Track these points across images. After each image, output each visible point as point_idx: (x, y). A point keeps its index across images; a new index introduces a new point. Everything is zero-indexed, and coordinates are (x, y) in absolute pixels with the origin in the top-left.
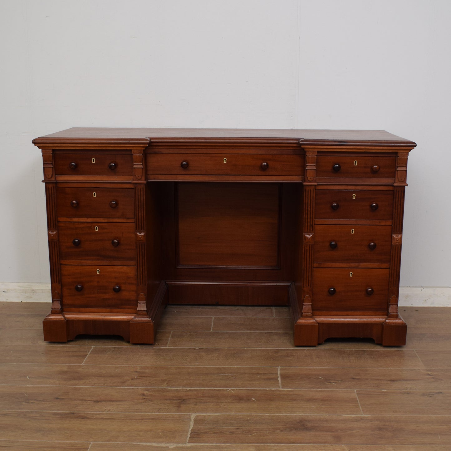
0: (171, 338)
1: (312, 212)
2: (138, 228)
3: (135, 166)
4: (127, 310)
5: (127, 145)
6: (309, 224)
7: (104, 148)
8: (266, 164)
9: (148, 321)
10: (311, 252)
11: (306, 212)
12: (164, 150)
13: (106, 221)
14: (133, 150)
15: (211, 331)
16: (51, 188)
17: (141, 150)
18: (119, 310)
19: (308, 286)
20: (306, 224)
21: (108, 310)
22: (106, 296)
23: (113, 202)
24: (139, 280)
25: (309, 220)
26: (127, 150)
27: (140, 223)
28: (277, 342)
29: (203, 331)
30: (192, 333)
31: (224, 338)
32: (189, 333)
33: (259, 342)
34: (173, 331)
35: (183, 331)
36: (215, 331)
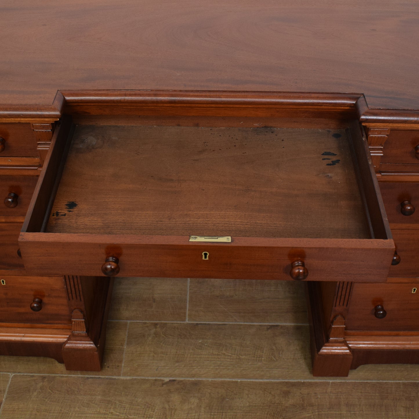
0: (127, 344)
4: (56, 325)
5: (19, 119)
12: (94, 110)
15: (187, 321)
18: (44, 325)
19: (343, 304)
21: (28, 325)
22: (22, 310)
28: (285, 360)
29: (175, 322)
30: (158, 329)
31: (207, 346)
32: (154, 329)
33: (259, 360)
34: (130, 321)
35: (145, 323)
36: (192, 322)
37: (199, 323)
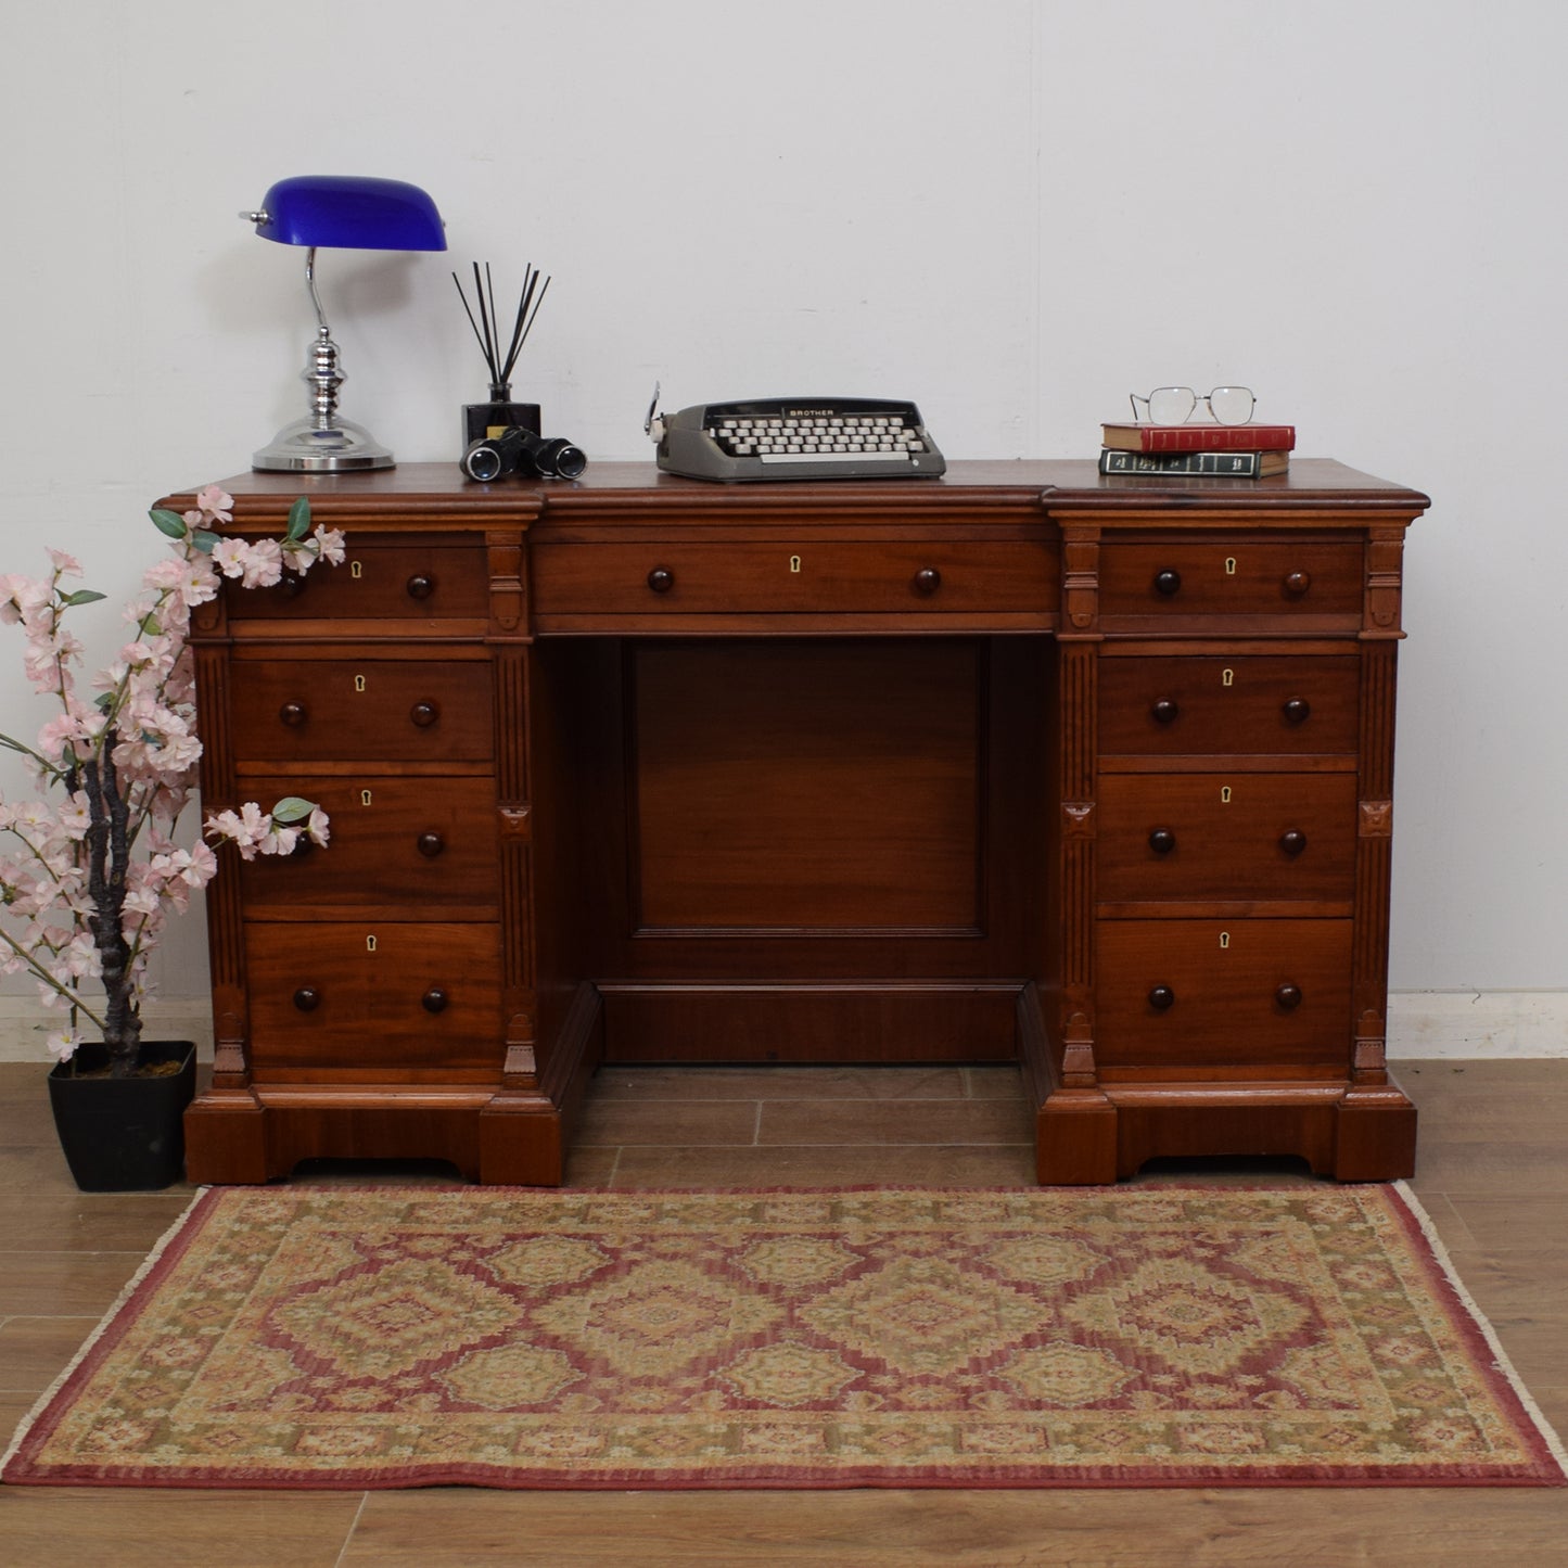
0: (619, 1168)
1: (1087, 733)
2: (505, 793)
3: (495, 587)
4: (469, 1071)
5: (468, 517)
6: (1078, 774)
7: (391, 529)
8: (930, 573)
9: (543, 1109)
10: (1086, 866)
11: (1069, 731)
12: (593, 533)
13: (399, 771)
14: (487, 533)
16: (215, 661)
17: (515, 532)
18: (441, 1073)
19: (1082, 980)
20: (1070, 773)
22: (400, 1027)
23: (422, 708)
24: (510, 970)
25: (1078, 760)
26: (467, 532)
27: (512, 777)
29: (729, 1146)
30: (690, 1153)
31: (800, 1167)
32: (681, 1154)
34: (624, 1146)
35: (659, 1148)
36: (766, 1146)
37: (782, 1146)
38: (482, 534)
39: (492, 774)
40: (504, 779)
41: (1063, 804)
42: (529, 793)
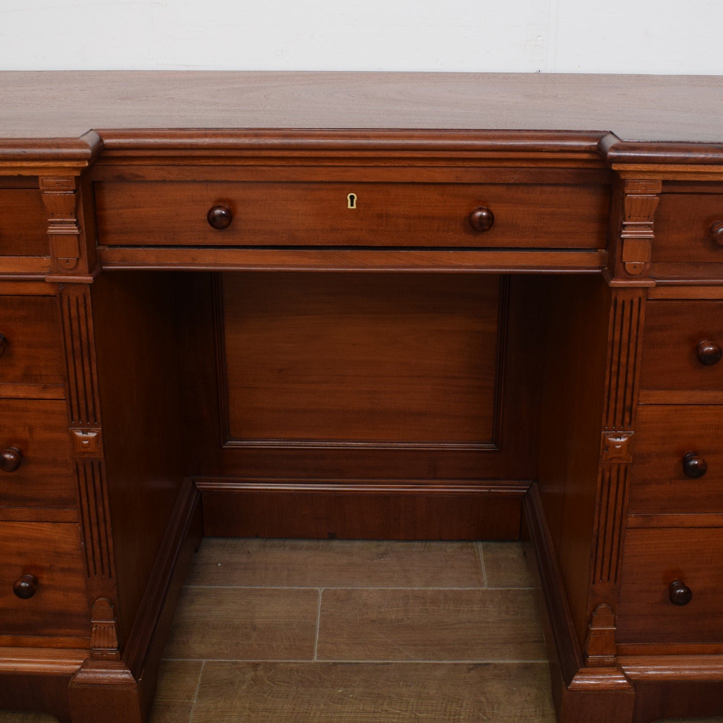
0: (199, 696)
1: (631, 369)
2: (76, 417)
3: (52, 230)
4: (61, 638)
5: (19, 164)
6: (620, 405)
8: (484, 214)
9: (125, 683)
10: (621, 486)
11: (614, 368)
12: (151, 172)
14: (40, 178)
15: (315, 660)
17: (67, 177)
18: (38, 639)
19: (609, 578)
20: (612, 405)
21: (8, 639)
24: (91, 563)
25: (621, 393)
26: (20, 177)
27: (82, 402)
28: (505, 718)
29: (293, 661)
30: (260, 673)
31: (352, 698)
32: (253, 673)
33: (454, 719)
34: (206, 660)
35: (236, 663)
36: (325, 661)
37: (338, 661)
38: (36, 177)
39: (64, 398)
40: (75, 403)
41: (603, 432)
42: (99, 415)
